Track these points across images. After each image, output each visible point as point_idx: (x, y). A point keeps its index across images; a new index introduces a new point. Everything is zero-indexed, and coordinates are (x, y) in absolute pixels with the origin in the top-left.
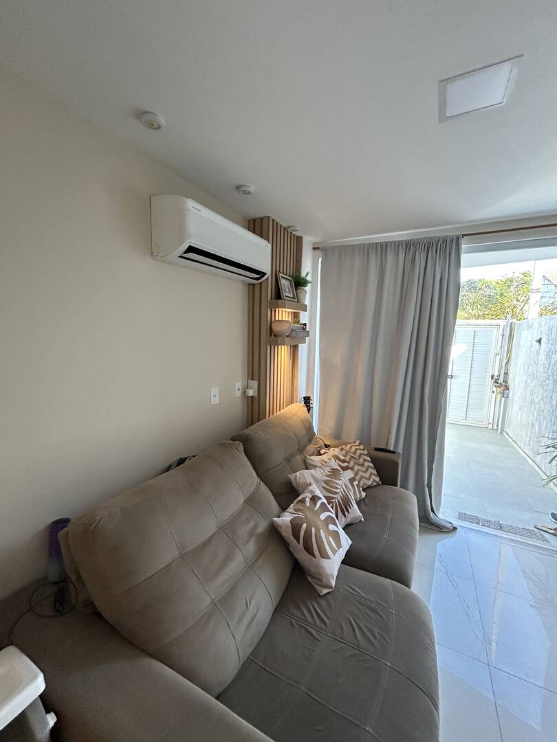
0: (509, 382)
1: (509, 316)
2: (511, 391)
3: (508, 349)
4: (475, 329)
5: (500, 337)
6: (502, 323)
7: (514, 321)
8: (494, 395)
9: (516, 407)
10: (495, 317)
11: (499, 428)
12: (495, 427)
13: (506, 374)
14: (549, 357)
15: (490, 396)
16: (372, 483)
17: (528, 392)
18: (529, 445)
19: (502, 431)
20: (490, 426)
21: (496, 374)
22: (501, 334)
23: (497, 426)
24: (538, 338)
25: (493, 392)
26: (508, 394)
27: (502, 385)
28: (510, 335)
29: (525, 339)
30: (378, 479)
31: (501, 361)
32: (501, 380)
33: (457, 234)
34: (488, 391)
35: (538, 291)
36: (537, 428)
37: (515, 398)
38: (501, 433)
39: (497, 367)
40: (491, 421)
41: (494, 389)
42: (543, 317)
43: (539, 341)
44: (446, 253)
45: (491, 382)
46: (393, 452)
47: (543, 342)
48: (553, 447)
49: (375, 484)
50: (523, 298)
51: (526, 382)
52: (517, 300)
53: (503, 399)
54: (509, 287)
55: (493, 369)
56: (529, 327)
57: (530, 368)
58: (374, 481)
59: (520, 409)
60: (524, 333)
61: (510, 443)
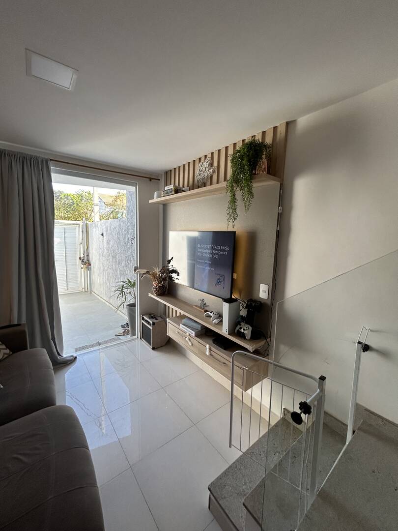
0: (90, 260)
1: (84, 219)
2: (92, 266)
3: (87, 241)
4: (65, 227)
5: (81, 233)
6: (81, 223)
7: (88, 222)
8: (83, 270)
9: (96, 274)
10: (76, 219)
11: (88, 291)
12: (86, 290)
13: (88, 255)
14: (108, 243)
15: (80, 270)
16: (3, 357)
17: (101, 265)
18: (106, 295)
19: (91, 290)
20: (83, 290)
21: (82, 256)
22: (81, 230)
23: (88, 289)
24: (102, 233)
25: (82, 268)
26: (91, 268)
27: (86, 263)
28: (86, 231)
29: (95, 233)
30: (8, 351)
31: (84, 247)
32: (85, 260)
33: (46, 157)
34: (78, 268)
35: (97, 205)
36: (108, 284)
37: (95, 270)
38: (91, 293)
39: (82, 252)
40: (83, 287)
41: (82, 266)
42: (102, 221)
43: (102, 235)
44: (39, 171)
45: (79, 262)
46: (18, 325)
47: (104, 234)
48: (117, 290)
49: (6, 356)
50: (90, 209)
51: (99, 259)
52: (88, 210)
53: (88, 271)
54: (81, 200)
55: (80, 254)
56: (96, 226)
57: (100, 250)
58: (5, 354)
59: (98, 275)
60: (94, 230)
61: (96, 297)
